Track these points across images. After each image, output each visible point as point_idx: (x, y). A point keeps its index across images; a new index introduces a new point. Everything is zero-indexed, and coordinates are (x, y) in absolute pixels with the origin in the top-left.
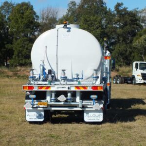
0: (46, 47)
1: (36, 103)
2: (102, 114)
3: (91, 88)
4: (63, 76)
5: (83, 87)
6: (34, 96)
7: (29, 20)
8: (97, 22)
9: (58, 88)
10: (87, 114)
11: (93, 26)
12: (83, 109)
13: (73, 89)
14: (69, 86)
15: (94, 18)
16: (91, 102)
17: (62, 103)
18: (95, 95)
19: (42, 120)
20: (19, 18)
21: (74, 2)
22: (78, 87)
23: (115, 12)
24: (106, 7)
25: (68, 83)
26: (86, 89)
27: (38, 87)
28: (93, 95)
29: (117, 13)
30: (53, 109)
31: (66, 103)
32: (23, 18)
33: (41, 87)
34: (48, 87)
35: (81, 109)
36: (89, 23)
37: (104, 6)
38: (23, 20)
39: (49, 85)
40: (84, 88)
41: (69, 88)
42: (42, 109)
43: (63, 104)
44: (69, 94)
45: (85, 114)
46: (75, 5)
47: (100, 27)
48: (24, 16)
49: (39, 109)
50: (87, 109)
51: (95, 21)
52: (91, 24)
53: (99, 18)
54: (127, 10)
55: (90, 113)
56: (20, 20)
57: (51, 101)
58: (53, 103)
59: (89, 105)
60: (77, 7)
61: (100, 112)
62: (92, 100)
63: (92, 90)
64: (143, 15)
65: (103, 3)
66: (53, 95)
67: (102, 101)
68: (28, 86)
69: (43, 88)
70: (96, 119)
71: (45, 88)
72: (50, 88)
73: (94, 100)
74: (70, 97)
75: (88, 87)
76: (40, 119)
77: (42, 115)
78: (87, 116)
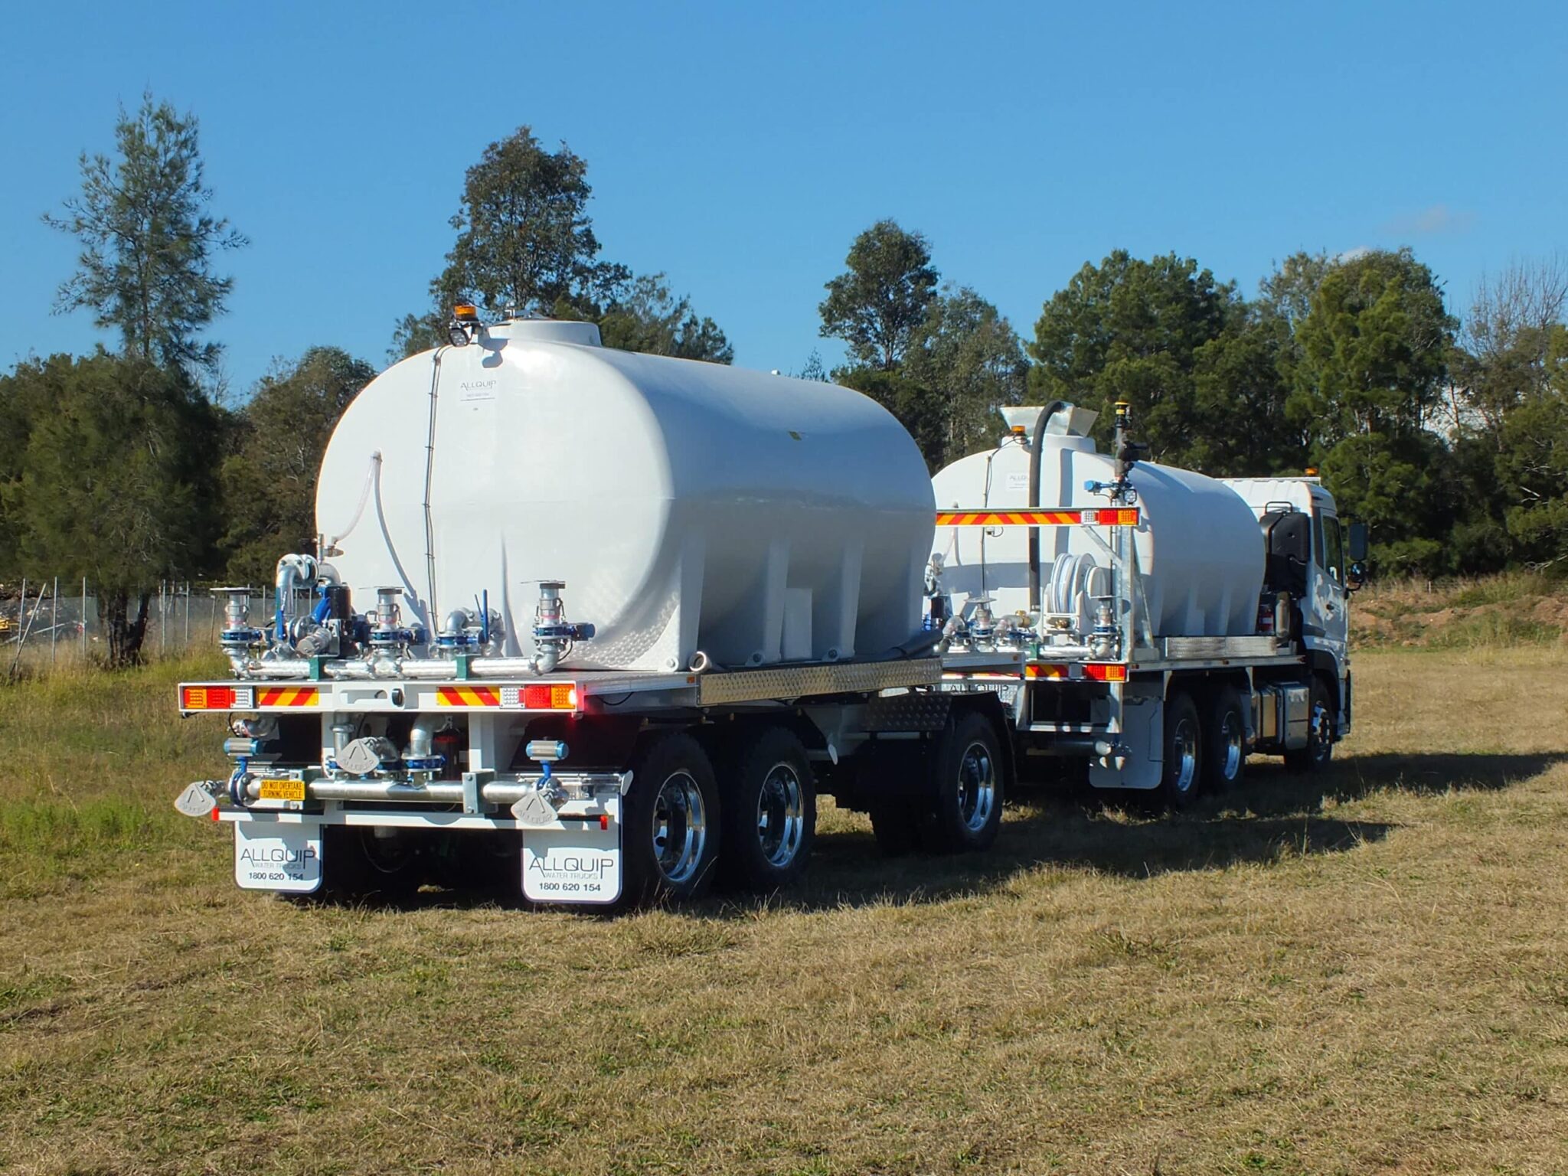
0: (378, 458)
1: (257, 783)
2: (614, 855)
3: (514, 693)
4: (382, 629)
5: (477, 690)
6: (247, 745)
7: (1388, 341)
9: (354, 695)
10: (541, 853)
12: (503, 824)
13: (430, 702)
14: (400, 685)
19: (311, 884)
20: (1337, 333)
22: (448, 694)
26: (494, 703)
27: (255, 690)
28: (539, 737)
30: (353, 819)
32: (1356, 333)
33: (274, 694)
34: (305, 694)
38: (1355, 342)
39: (312, 682)
40: (484, 694)
41: (399, 698)
42: (302, 819)
43: (391, 795)
44: (418, 735)
45: (527, 854)
48: (1359, 324)
55: (552, 852)
56: (1339, 345)
61: (605, 846)
62: (536, 766)
63: (522, 708)
67: (615, 775)
68: (207, 688)
69: (284, 695)
70: (582, 888)
71: (293, 696)
72: (314, 695)
73: (545, 768)
74: (423, 749)
75: (501, 690)
76: (301, 877)
77: (311, 854)
78: (535, 864)
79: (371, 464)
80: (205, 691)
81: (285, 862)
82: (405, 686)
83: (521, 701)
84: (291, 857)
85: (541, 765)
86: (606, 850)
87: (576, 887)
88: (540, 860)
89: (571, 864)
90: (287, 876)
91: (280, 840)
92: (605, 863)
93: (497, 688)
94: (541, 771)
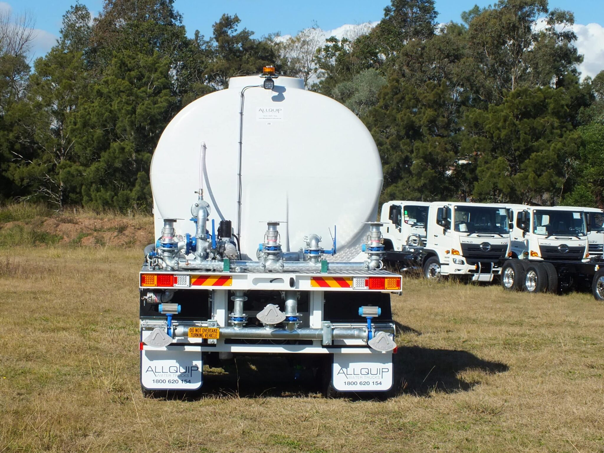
0: (205, 147)
1: (180, 330)
2: (390, 366)
3: (363, 281)
4: (271, 244)
5: (336, 279)
6: (176, 308)
8: (158, 74)
9: (256, 281)
10: (345, 365)
11: (146, 84)
12: (333, 351)
13: (305, 285)
14: (293, 275)
15: (150, 59)
16: (360, 329)
17: (267, 331)
18: (374, 304)
19: (196, 385)
21: (84, 8)
22: (320, 281)
23: (215, 44)
24: (183, 27)
25: (288, 266)
26: (348, 286)
27: (191, 277)
29: (222, 47)
30: (235, 349)
31: (282, 332)
33: (201, 279)
34: (223, 280)
35: (325, 351)
36: (133, 73)
37: (178, 23)
39: (227, 273)
40: (342, 281)
41: (292, 283)
42: (198, 349)
44: (290, 303)
45: (336, 367)
46: (85, 17)
47: (165, 87)
49: (188, 348)
50: (344, 351)
51: (153, 68)
52: (139, 79)
53: (164, 61)
54: (251, 37)
55: (351, 365)
57: (228, 324)
58: (237, 330)
59: (352, 337)
60: (91, 23)
61: (384, 362)
62: (363, 320)
63: (366, 289)
64: (294, 54)
65: (172, 15)
66: (238, 304)
67: (391, 324)
68: (158, 275)
69: (208, 280)
70: (371, 383)
71: (215, 280)
72: (229, 280)
73: (369, 321)
74: (293, 311)
75: (354, 279)
76: (190, 382)
77: (196, 369)
78: (341, 371)
79: (200, 150)
80: (156, 277)
81: (179, 373)
82: (296, 276)
83: (366, 285)
84: (183, 370)
85: (367, 319)
86: (384, 363)
87: (367, 383)
88: (344, 370)
89: (364, 372)
90: (180, 381)
91: (175, 361)
92: (384, 370)
93: (351, 279)
94: (366, 322)
